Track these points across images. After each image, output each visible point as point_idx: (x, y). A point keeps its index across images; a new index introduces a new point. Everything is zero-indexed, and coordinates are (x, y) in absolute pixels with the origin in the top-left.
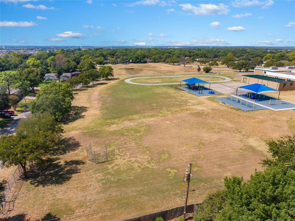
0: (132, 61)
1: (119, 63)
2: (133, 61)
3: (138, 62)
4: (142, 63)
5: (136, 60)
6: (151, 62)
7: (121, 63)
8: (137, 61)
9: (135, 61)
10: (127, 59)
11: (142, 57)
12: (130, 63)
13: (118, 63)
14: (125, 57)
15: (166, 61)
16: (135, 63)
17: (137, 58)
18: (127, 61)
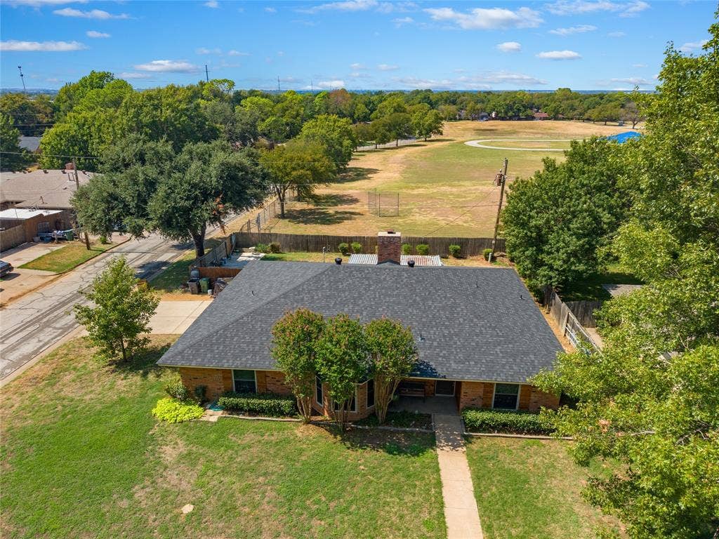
0: (496, 115)
1: (465, 119)
2: (500, 115)
3: (511, 118)
4: (520, 119)
5: (506, 113)
6: (545, 119)
7: (468, 119)
8: (510, 114)
9: (503, 116)
10: (483, 110)
11: (524, 106)
12: (490, 120)
13: (462, 120)
14: (479, 106)
15: (586, 116)
16: (503, 119)
17: (510, 108)
18: (483, 114)
